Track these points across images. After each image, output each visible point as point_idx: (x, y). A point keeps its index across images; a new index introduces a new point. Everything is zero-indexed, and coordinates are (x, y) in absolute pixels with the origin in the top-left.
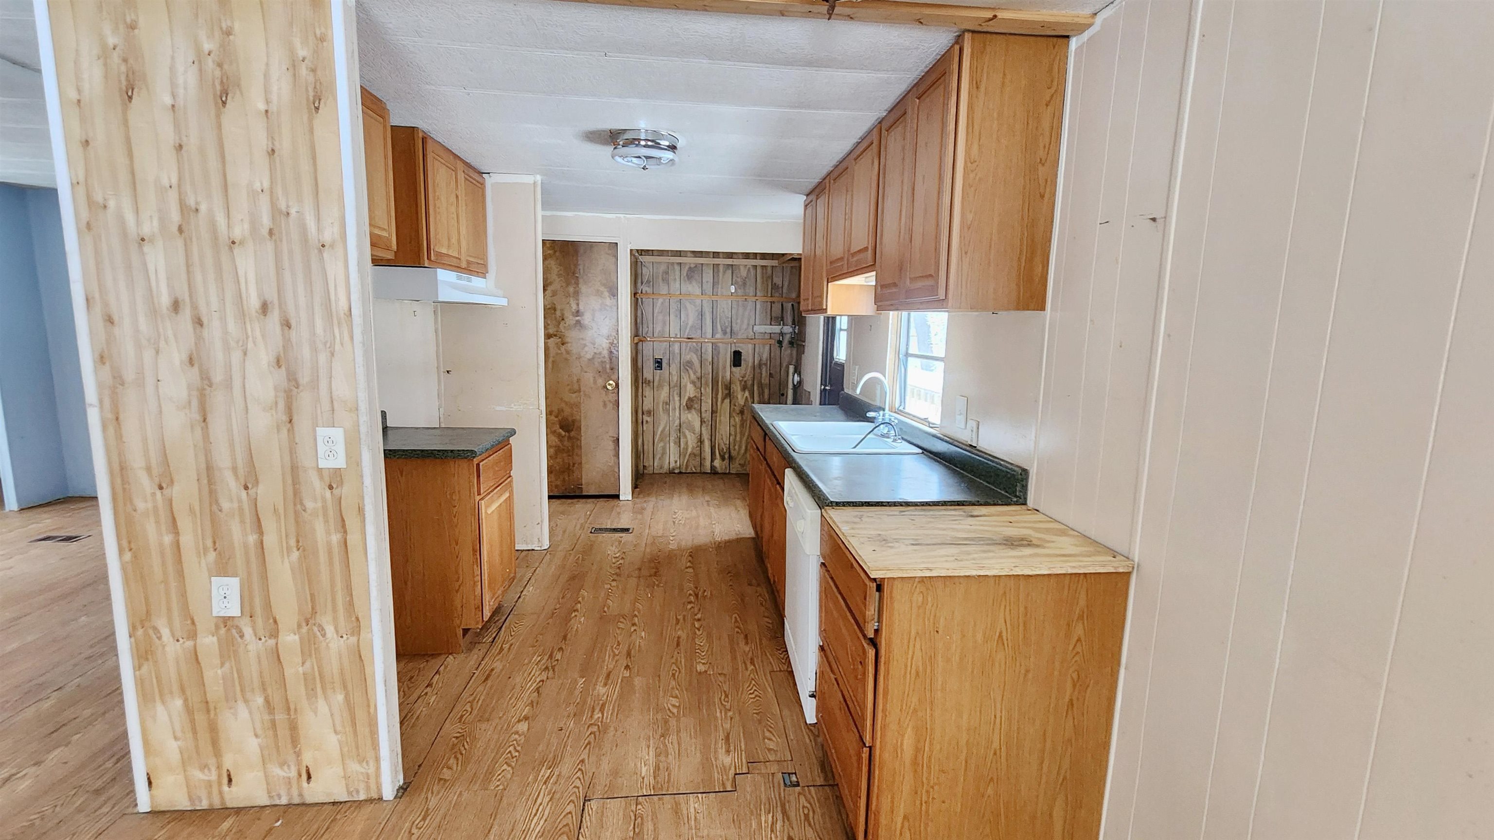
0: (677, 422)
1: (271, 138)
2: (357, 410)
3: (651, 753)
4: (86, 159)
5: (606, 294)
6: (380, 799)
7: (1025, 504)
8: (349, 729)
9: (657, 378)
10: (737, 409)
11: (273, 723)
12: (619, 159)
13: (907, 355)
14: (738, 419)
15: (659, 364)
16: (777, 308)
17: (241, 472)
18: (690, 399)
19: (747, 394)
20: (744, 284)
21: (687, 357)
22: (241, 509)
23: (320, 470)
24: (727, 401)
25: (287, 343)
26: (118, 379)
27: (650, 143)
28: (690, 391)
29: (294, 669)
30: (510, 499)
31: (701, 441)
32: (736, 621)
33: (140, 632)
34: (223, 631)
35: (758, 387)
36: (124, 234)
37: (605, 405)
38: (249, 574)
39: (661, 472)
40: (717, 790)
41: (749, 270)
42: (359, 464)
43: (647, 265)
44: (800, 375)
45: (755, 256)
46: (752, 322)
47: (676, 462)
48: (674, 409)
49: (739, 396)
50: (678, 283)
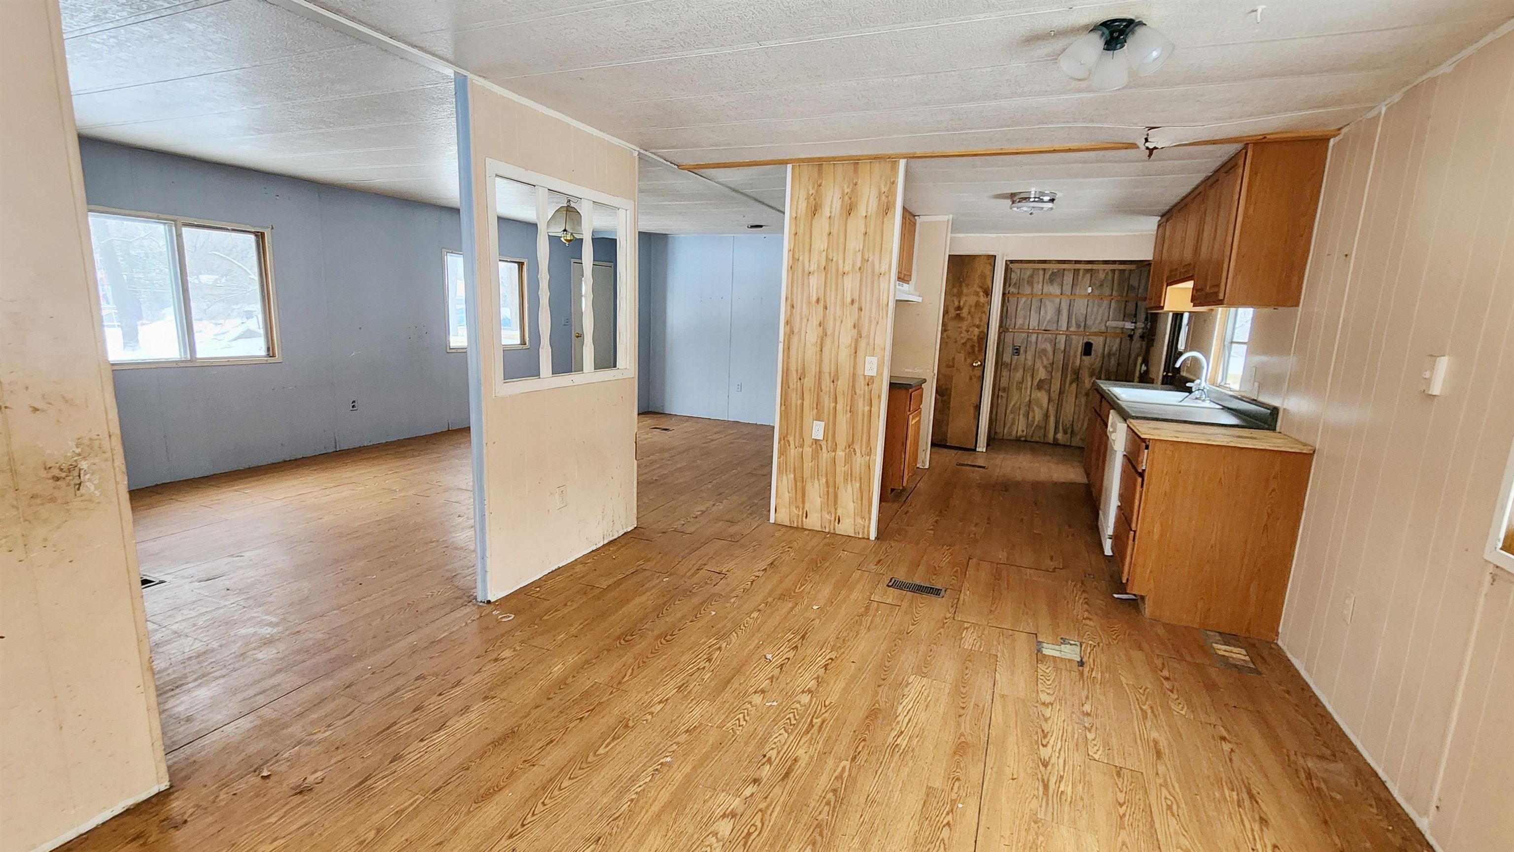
0: (1027, 399)
1: (866, 227)
2: (885, 349)
4: (795, 240)
5: (981, 294)
6: (869, 539)
7: (1274, 430)
8: (859, 502)
9: (1014, 362)
10: (1083, 392)
11: (828, 492)
12: (1015, 209)
13: (1232, 342)
14: (1083, 400)
15: (1017, 351)
16: (1131, 307)
17: (832, 375)
18: (1041, 381)
20: (1101, 285)
21: (1041, 346)
22: (830, 391)
23: (865, 376)
24: (1074, 385)
25: (860, 317)
26: (792, 332)
27: (1037, 199)
28: (1042, 374)
29: (841, 469)
30: (919, 421)
31: (1047, 416)
33: (782, 442)
34: (814, 446)
35: (1106, 370)
36: (803, 271)
37: (971, 378)
38: (829, 421)
39: (1009, 438)
41: (1107, 273)
42: (882, 375)
43: (1016, 270)
44: (1147, 365)
45: (1114, 262)
46: (1105, 318)
47: (1023, 431)
48: (1026, 388)
49: (1086, 381)
50: (1041, 285)
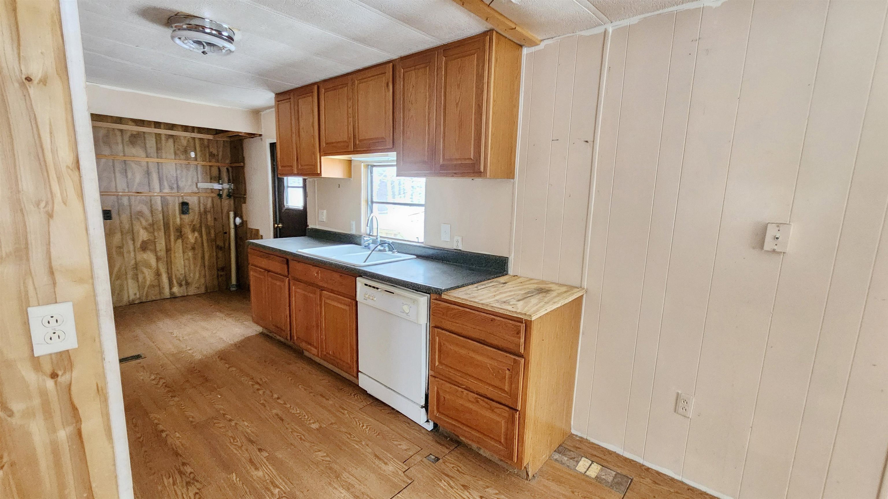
0: (133, 262)
2: (92, 277)
3: (342, 491)
7: (507, 274)
10: (189, 246)
12: (177, 41)
13: (373, 202)
15: (110, 216)
16: (214, 170)
18: (143, 242)
19: (196, 234)
21: (137, 208)
23: (37, 361)
24: (180, 241)
27: (214, 32)
28: (143, 235)
31: (158, 274)
32: (305, 389)
35: (206, 229)
39: (121, 304)
40: (405, 487)
44: (241, 217)
45: (193, 129)
46: (195, 181)
47: (135, 294)
48: (129, 252)
49: (190, 237)
50: (121, 146)
